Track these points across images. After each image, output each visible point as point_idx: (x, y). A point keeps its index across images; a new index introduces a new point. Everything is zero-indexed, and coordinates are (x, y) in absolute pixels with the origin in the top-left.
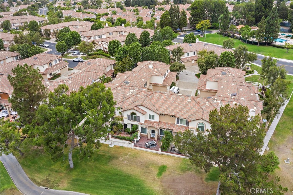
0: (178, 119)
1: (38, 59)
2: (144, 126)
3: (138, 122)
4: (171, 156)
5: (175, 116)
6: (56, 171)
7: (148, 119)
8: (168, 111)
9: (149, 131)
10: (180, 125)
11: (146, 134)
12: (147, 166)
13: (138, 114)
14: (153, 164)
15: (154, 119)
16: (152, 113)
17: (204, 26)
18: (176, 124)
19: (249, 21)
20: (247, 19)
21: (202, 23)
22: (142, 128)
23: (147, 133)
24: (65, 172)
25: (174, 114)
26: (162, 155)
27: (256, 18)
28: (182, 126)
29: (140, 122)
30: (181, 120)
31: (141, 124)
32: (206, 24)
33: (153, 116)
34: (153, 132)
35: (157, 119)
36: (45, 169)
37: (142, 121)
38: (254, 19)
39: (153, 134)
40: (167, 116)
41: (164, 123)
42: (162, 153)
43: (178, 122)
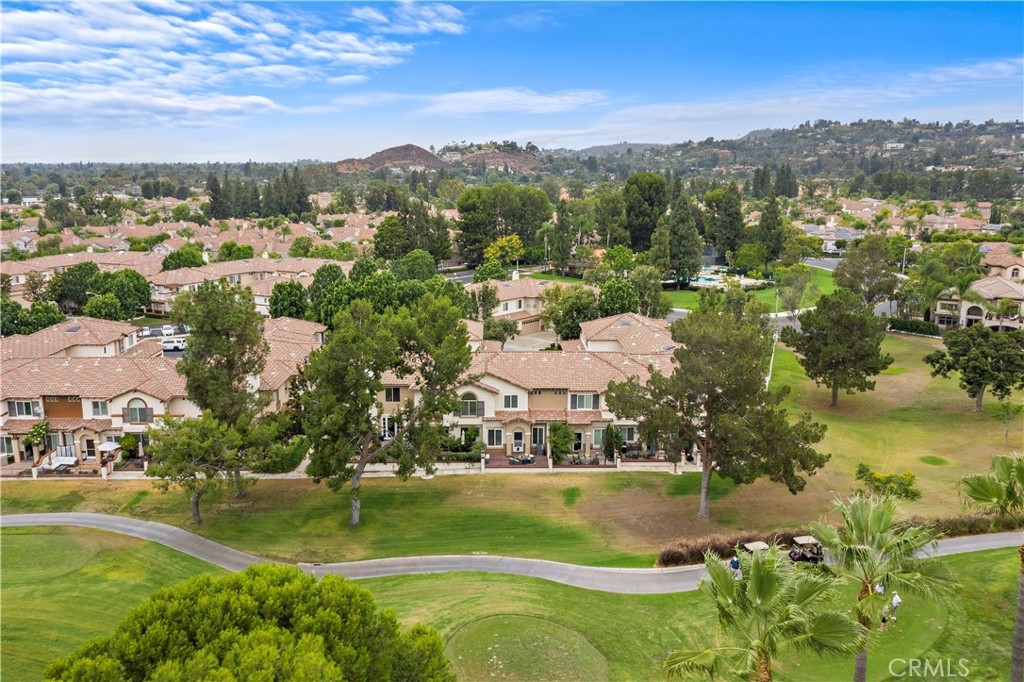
0: (574, 397)
1: (82, 330)
2: (495, 426)
3: (481, 418)
4: (577, 473)
5: (565, 390)
6: (319, 536)
7: (502, 408)
8: (547, 381)
9: (508, 436)
10: (578, 409)
11: (501, 447)
12: (535, 494)
13: (481, 396)
14: (546, 490)
15: (516, 406)
16: (511, 391)
17: (507, 252)
18: (569, 409)
19: (616, 239)
20: (611, 235)
21: (501, 245)
22: (491, 432)
23: (503, 442)
24: (343, 533)
25: (562, 386)
26: (556, 474)
27: (632, 233)
28: (584, 412)
29: (486, 416)
30: (582, 397)
31: (489, 421)
32: (512, 248)
33: (515, 398)
34: (518, 436)
35: (523, 404)
36: (285, 536)
37: (489, 413)
38: (628, 233)
39: (518, 441)
40: (548, 393)
41: (542, 412)
42: (557, 470)
43: (574, 405)
